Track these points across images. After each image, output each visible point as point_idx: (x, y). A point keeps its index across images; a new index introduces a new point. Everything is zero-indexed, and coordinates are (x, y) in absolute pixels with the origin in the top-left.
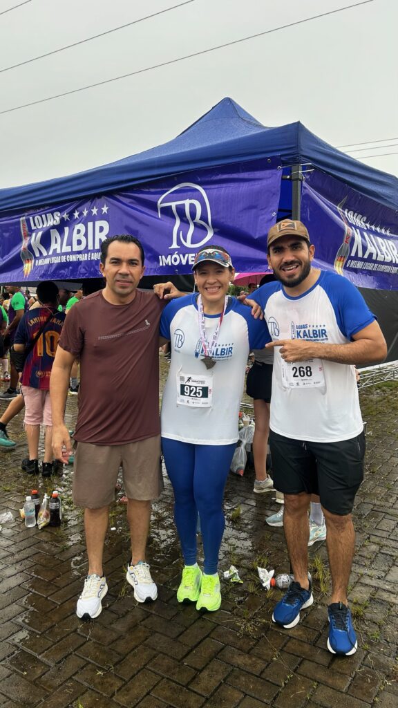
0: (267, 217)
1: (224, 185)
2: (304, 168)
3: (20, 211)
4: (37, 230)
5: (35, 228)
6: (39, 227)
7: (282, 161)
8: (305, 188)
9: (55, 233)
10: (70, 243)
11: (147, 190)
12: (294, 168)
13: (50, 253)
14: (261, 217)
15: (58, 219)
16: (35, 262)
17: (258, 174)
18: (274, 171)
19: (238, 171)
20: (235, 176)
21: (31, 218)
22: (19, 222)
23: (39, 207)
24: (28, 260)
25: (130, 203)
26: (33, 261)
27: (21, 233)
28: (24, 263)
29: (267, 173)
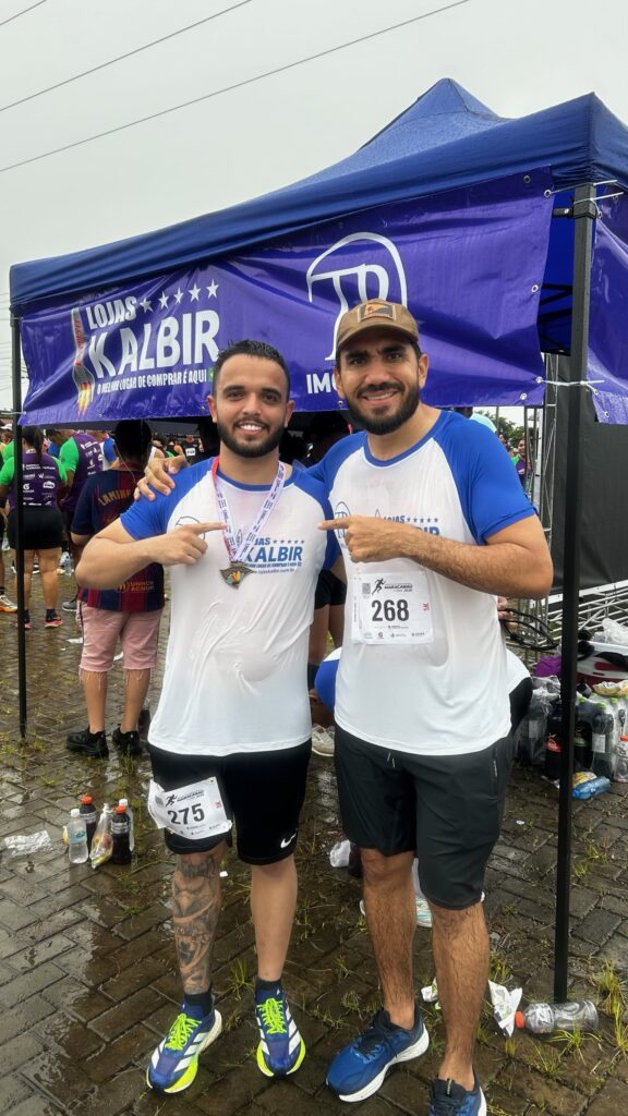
0: (521, 295)
1: (435, 234)
2: (601, 190)
3: (72, 297)
4: (99, 330)
5: (95, 327)
6: (102, 325)
7: (554, 178)
8: (600, 233)
9: (128, 337)
10: (152, 354)
11: (288, 250)
12: (579, 191)
13: (121, 372)
14: (508, 296)
15: (132, 309)
16: (96, 388)
17: (503, 209)
18: (535, 200)
19: (462, 205)
20: (456, 214)
21: (88, 309)
22: (68, 318)
23: (102, 289)
24: (85, 384)
25: (257, 276)
26: (93, 386)
27: (72, 335)
28: (79, 388)
29: (522, 205)
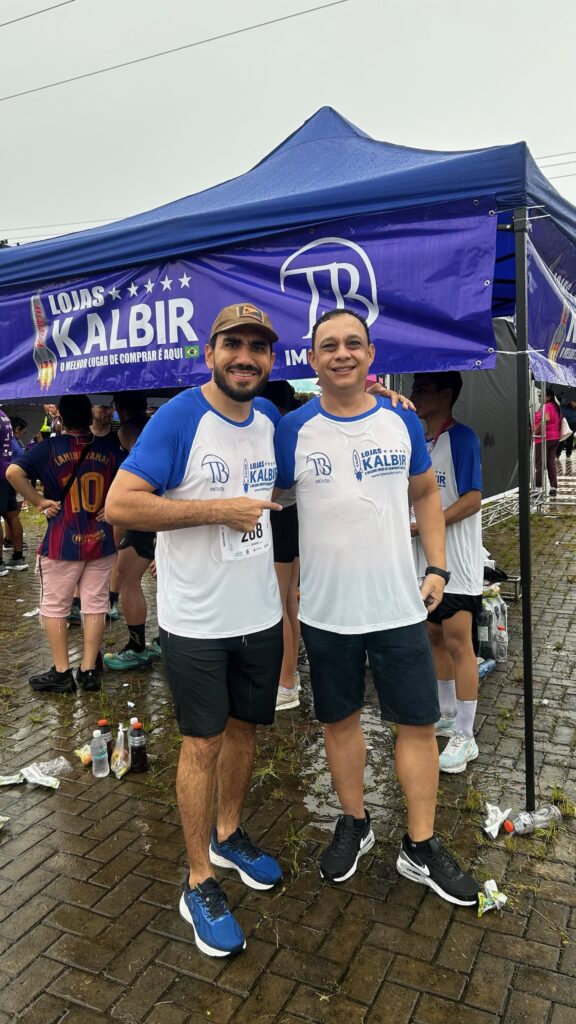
0: (475, 287)
1: (397, 240)
2: (531, 212)
3: (30, 286)
4: (62, 317)
5: (59, 312)
6: (65, 311)
7: (498, 202)
8: (528, 243)
9: (95, 321)
10: (123, 334)
11: (260, 250)
12: (516, 213)
13: (88, 350)
14: (464, 288)
15: (101, 298)
16: (59, 367)
17: (455, 223)
18: (482, 218)
19: (420, 219)
20: (417, 226)
21: (51, 298)
22: (28, 304)
23: (64, 280)
24: (46, 363)
25: (229, 270)
26: (55, 365)
27: (33, 321)
28: (39, 367)
29: (471, 221)
